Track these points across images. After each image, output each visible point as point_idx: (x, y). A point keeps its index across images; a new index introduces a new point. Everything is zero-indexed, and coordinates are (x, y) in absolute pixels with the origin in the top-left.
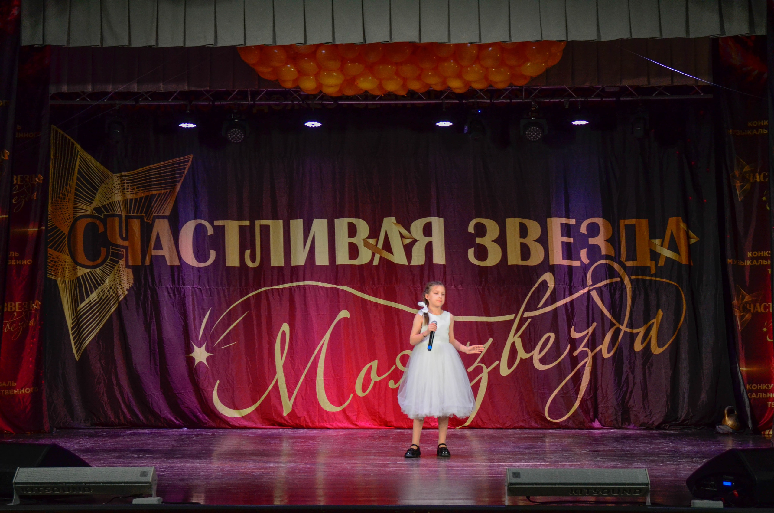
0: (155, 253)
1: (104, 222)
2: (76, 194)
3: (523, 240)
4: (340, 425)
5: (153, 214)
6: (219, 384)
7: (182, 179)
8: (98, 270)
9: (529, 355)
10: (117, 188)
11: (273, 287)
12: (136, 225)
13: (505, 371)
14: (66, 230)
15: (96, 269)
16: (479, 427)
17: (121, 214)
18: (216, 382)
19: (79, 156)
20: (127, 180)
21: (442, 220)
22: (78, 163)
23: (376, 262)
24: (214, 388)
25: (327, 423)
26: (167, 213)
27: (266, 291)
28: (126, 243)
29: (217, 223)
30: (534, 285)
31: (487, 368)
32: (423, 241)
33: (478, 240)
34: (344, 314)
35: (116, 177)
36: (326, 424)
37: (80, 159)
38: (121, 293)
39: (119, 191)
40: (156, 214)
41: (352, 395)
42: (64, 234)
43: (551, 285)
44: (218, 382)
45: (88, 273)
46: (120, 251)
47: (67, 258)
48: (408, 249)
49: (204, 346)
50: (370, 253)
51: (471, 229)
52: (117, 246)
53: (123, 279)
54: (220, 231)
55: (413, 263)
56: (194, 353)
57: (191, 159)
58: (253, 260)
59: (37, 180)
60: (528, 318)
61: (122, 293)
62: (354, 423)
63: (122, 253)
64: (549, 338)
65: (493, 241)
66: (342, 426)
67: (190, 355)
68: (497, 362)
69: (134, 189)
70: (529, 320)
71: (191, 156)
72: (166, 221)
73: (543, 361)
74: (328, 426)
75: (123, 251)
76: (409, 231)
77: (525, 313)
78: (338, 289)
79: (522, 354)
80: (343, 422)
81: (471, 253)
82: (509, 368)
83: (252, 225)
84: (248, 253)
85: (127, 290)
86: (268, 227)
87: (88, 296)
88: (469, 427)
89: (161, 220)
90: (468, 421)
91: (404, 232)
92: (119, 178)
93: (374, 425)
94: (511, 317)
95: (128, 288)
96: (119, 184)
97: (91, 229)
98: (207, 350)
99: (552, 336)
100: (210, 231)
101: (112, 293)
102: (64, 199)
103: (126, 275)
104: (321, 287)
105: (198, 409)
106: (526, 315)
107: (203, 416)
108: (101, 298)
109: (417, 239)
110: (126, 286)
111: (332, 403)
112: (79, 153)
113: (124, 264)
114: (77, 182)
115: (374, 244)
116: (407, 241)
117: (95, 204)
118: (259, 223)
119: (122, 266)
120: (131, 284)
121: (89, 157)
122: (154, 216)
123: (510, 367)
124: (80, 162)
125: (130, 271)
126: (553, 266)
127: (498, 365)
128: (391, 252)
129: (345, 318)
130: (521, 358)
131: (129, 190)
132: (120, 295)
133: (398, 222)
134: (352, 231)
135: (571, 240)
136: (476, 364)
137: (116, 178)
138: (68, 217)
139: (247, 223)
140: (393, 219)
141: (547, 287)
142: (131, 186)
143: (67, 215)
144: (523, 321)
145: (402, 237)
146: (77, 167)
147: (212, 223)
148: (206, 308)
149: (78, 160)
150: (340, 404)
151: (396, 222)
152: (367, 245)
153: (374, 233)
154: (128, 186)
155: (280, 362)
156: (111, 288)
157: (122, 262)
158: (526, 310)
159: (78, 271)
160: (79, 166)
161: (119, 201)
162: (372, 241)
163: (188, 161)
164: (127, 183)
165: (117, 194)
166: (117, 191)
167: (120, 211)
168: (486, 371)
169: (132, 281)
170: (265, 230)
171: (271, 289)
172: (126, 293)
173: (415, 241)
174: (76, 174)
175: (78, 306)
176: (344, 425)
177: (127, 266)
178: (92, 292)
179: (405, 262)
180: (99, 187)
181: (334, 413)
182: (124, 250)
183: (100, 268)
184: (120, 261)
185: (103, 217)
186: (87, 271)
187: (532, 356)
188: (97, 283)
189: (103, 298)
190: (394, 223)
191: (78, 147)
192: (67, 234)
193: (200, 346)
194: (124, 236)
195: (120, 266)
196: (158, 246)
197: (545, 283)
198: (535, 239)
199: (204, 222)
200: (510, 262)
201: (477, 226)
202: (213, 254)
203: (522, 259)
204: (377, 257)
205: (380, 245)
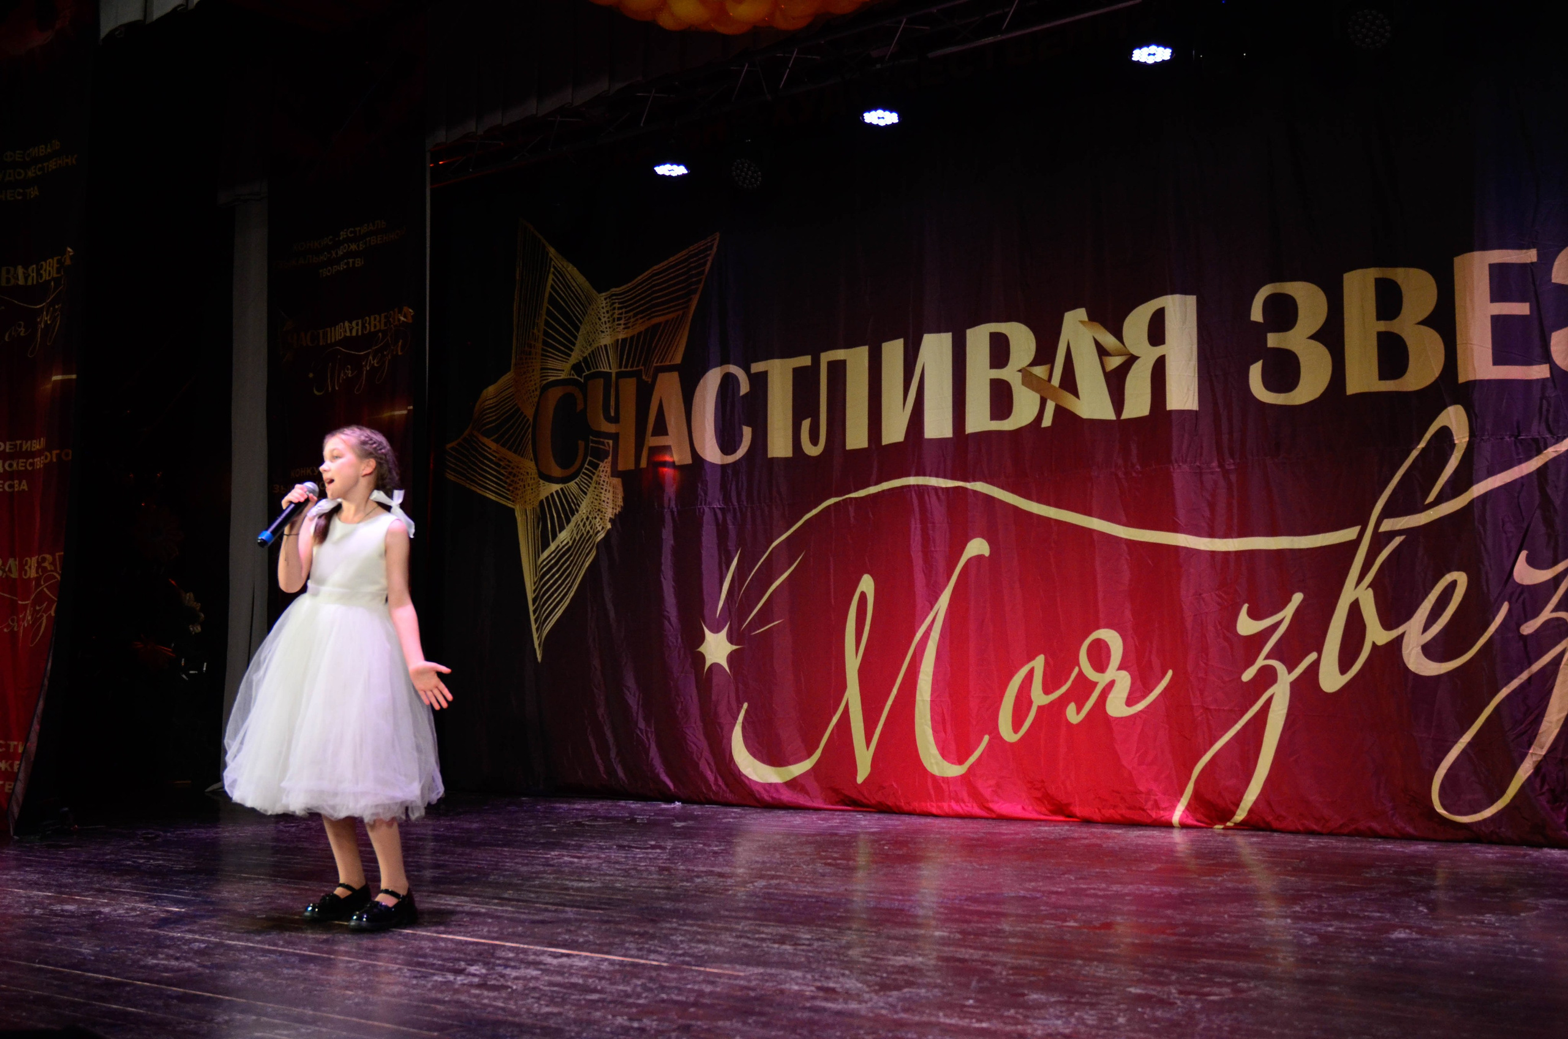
0: (653, 441)
1: (583, 388)
2: (545, 343)
3: (1382, 326)
4: (957, 808)
5: (655, 365)
6: (747, 711)
7: (701, 286)
8: (572, 485)
9: (1394, 634)
10: (603, 320)
11: (847, 496)
12: (629, 388)
13: (1331, 680)
14: (529, 412)
15: (569, 484)
16: (1268, 828)
17: (609, 370)
18: (742, 707)
19: (552, 269)
20: (619, 303)
21: (1191, 300)
22: (550, 282)
23: (1047, 422)
24: (736, 719)
25: (934, 804)
26: (678, 360)
27: (836, 504)
28: (611, 428)
29: (757, 367)
30: (1418, 443)
31: (1290, 671)
32: (1148, 355)
33: (1273, 340)
34: (977, 547)
35: (603, 298)
36: (932, 806)
37: (554, 273)
38: (600, 528)
39: (608, 325)
40: (658, 364)
41: (986, 738)
42: (528, 420)
43: (1461, 438)
44: (745, 705)
45: (557, 492)
46: (603, 444)
47: (530, 466)
48: (1116, 382)
49: (726, 629)
50: (1036, 398)
51: (1257, 314)
52: (600, 434)
53: (606, 500)
54: (760, 382)
55: (1125, 415)
56: (704, 644)
57: (716, 242)
58: (814, 440)
59: (402, 319)
60: (1392, 535)
61: (603, 528)
62: (986, 805)
63: (607, 448)
64: (1453, 585)
65: (1312, 337)
66: (961, 811)
68: (1313, 656)
69: (630, 318)
70: (1398, 540)
71: (717, 236)
72: (675, 375)
73: (1430, 651)
74: (934, 811)
75: (608, 443)
76: (1119, 337)
77: (1386, 521)
78: (965, 489)
79: (1376, 634)
80: (964, 802)
81: (1255, 371)
82: (1343, 670)
83: (816, 362)
84: (806, 424)
85: (611, 520)
87: (554, 537)
88: (1242, 826)
89: (667, 374)
90: (1239, 812)
91: (1109, 340)
92: (608, 300)
93: (1040, 813)
94: (1348, 534)
95: (612, 517)
96: (608, 312)
97: (566, 404)
98: (731, 639)
99: (1461, 578)
100: (744, 388)
101: (588, 528)
102: (530, 353)
103: (611, 490)
104: (936, 489)
105: (709, 764)
106: (1387, 525)
107: (716, 780)
108: (575, 539)
109: (1135, 353)
110: (609, 513)
111: (944, 756)
112: (553, 263)
113: (609, 470)
114: (546, 319)
115: (1046, 377)
116: (1114, 362)
117: (575, 357)
118: (826, 357)
119: (604, 473)
120: (618, 509)
122: (656, 367)
123: (1344, 668)
124: (553, 280)
125: (617, 481)
126: (1472, 384)
127: (1316, 665)
128: (1076, 393)
129: (979, 558)
130: (1374, 643)
131: (622, 322)
132: (599, 532)
133: (1093, 317)
134: (1000, 351)
135: (1522, 309)
136: (1260, 662)
137: (602, 300)
138: (534, 388)
139: (806, 361)
140: (1081, 313)
141: (1453, 446)
142: (626, 312)
143: (533, 383)
144: (1380, 540)
145: (1102, 352)
146: (548, 289)
147: (747, 370)
148: (731, 548)
149: (551, 276)
150: (960, 762)
151: (1086, 319)
152: (1028, 379)
153: (1045, 354)
154: (621, 314)
155: (853, 663)
156: (588, 518)
157: (605, 466)
158: (1386, 513)
159: (542, 488)
160: (552, 287)
161: (606, 346)
162: (1040, 371)
163: (711, 248)
164: (619, 308)
165: (603, 332)
166: (604, 326)
167: (609, 366)
168: (1285, 678)
169: (620, 502)
170: (838, 370)
171: (843, 500)
172: (609, 526)
173: (1132, 359)
174: (546, 304)
175: (539, 557)
176: (965, 808)
177: (615, 473)
178: (562, 529)
179: (1109, 414)
180: (581, 323)
181: (946, 780)
182: (611, 442)
183: (576, 480)
184: (601, 464)
185: (582, 381)
186: (556, 487)
187: (1401, 637)
188: (568, 510)
189: (577, 539)
190: (1082, 322)
191: (552, 251)
192: (531, 420)
193: (716, 630)
194: (613, 414)
195: (601, 474)
196: (661, 429)
197: (1445, 434)
198: (1420, 319)
199: (734, 369)
200: (1353, 387)
201: (1272, 303)
202: (747, 432)
203: (1383, 376)
204: (1050, 407)
205: (1056, 381)
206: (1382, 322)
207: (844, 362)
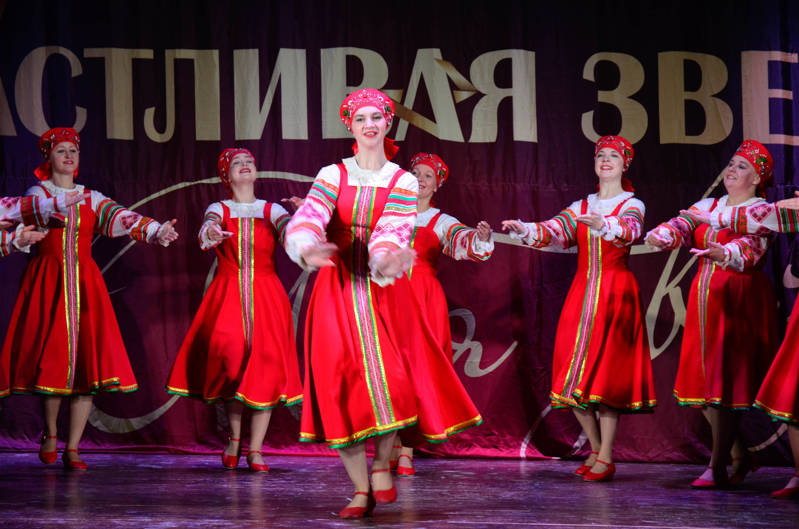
3: (690, 96)
11: (199, 182)
21: (532, 55)
23: (401, 137)
27: (186, 188)
29: (90, 53)
32: (494, 96)
33: (603, 96)
48: (465, 112)
51: (589, 74)
54: (96, 69)
55: (473, 139)
58: (160, 127)
65: (631, 97)
76: (467, 76)
81: (587, 120)
83: (160, 59)
84: (149, 113)
86: (190, 63)
91: (457, 77)
100: (76, 70)
109: (483, 91)
115: (398, 100)
116: (464, 96)
118: (172, 55)
128: (431, 116)
130: (679, 325)
133: (447, 57)
134: (355, 73)
135: (790, 95)
139: (147, 54)
140: (437, 53)
145: (454, 87)
147: (79, 54)
151: (440, 57)
153: (398, 79)
162: (394, 94)
170: (185, 69)
171: (195, 185)
173: (478, 96)
179: (457, 136)
190: (437, 60)
198: (715, 93)
199: (64, 52)
200: (665, 139)
201: (600, 67)
202: (82, 114)
203: (689, 132)
204: (403, 126)
205: (409, 103)
206: (689, 93)
207: (191, 61)
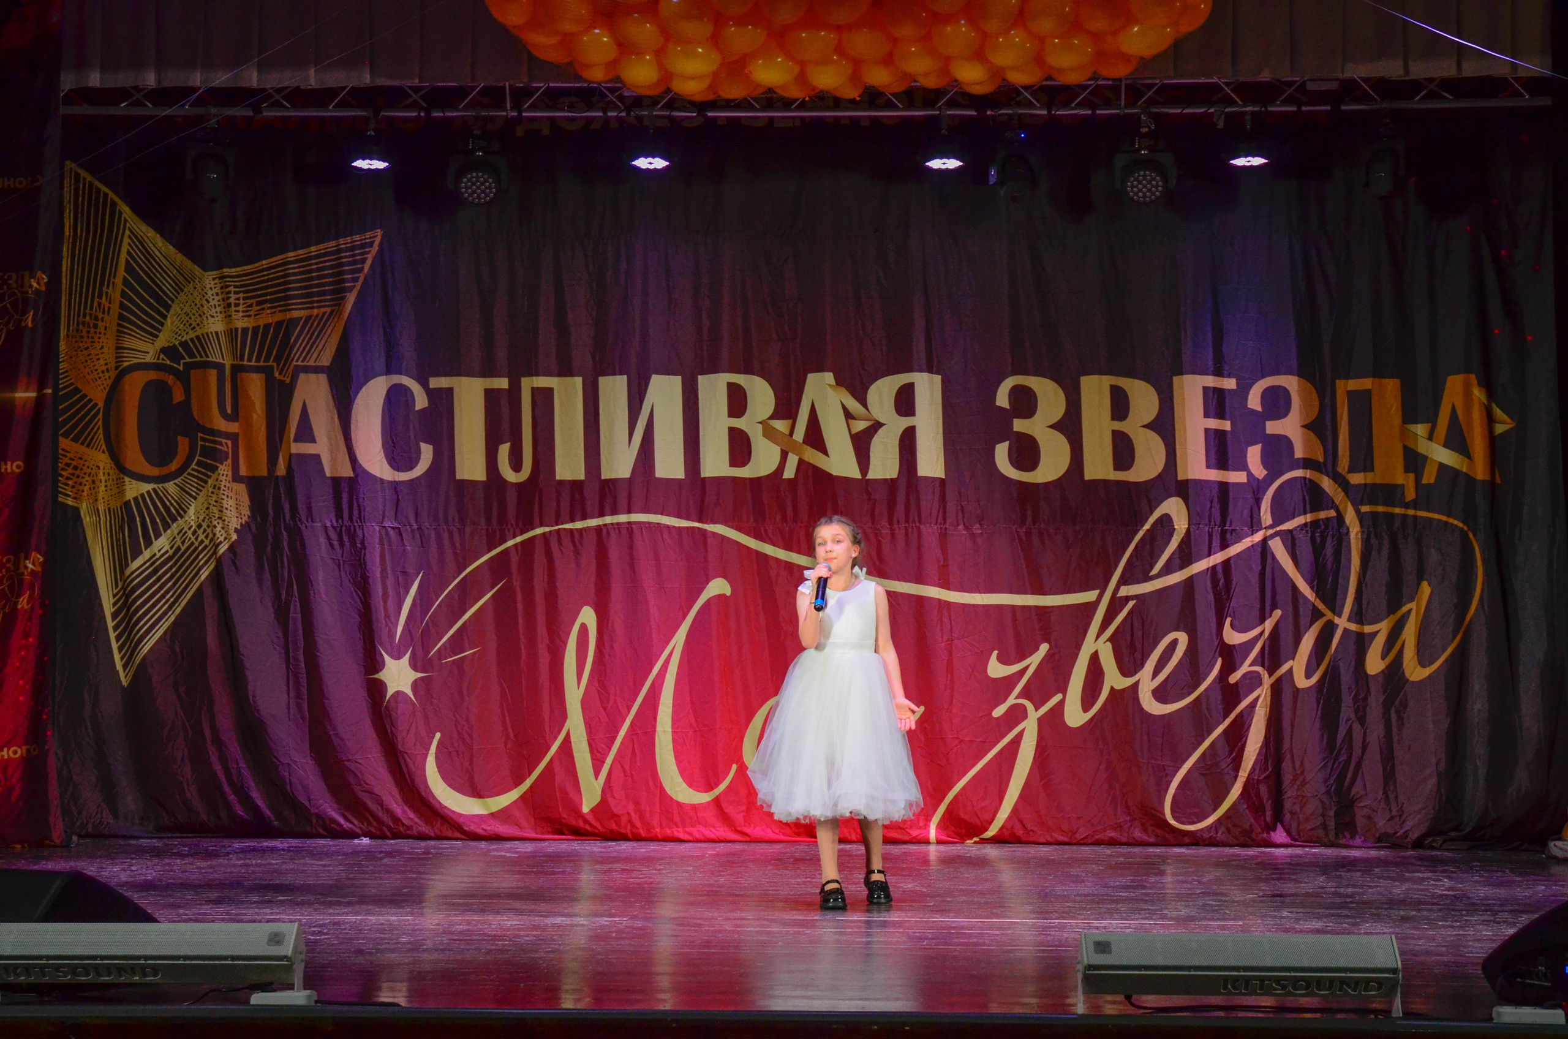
0: (297, 448)
1: (184, 378)
2: (121, 317)
3: (1118, 426)
4: (708, 833)
5: (294, 363)
6: (440, 742)
7: (359, 284)
8: (171, 487)
9: (1129, 682)
10: (212, 303)
11: (560, 527)
12: (255, 387)
13: (1075, 716)
14: (98, 395)
15: (166, 485)
16: (1018, 841)
17: (221, 361)
18: (433, 737)
19: (127, 232)
20: (235, 287)
21: (937, 378)
22: (125, 248)
23: (789, 473)
24: (428, 749)
25: (680, 830)
26: (326, 360)
27: (544, 534)
28: (233, 427)
29: (435, 383)
30: (1143, 526)
31: (1037, 709)
32: (895, 425)
33: (1019, 425)
34: (718, 587)
35: (211, 278)
36: (678, 832)
37: (130, 237)
38: (222, 539)
39: (218, 309)
40: (299, 363)
41: (734, 767)
42: (96, 405)
43: (1181, 524)
44: (438, 735)
45: (148, 492)
46: (221, 444)
47: (101, 459)
48: (862, 444)
49: (408, 655)
50: (775, 451)
51: (1002, 399)
52: (213, 432)
53: (228, 507)
54: (443, 401)
55: (871, 475)
56: (384, 671)
57: (377, 241)
58: (517, 467)
59: (35, 285)
60: (1127, 599)
61: (225, 539)
62: (739, 829)
63: (226, 449)
64: (1174, 644)
65: (1051, 427)
66: (712, 836)
67: (376, 676)
68: (1058, 697)
69: (251, 306)
70: (1131, 603)
71: (379, 233)
72: (323, 378)
73: (1161, 694)
74: (682, 836)
75: (226, 444)
76: (864, 404)
77: (1122, 587)
78: (704, 532)
79: (1114, 679)
80: (714, 827)
81: (1001, 452)
82: (1086, 709)
83: (515, 389)
84: (504, 449)
85: (236, 530)
86: (549, 392)
87: (149, 543)
88: (996, 840)
89: (313, 377)
90: (991, 827)
91: (853, 405)
92: (217, 281)
93: (784, 834)
94: (1090, 596)
95: (239, 527)
96: (217, 294)
97: (156, 393)
98: (414, 666)
99: (1183, 638)
100: (421, 401)
101: (201, 537)
102: (96, 326)
103: (234, 498)
104: (668, 527)
105: (393, 796)
106: (1124, 591)
107: (404, 812)
108: (179, 549)
109: (881, 421)
110: (234, 523)
111: (690, 785)
112: (128, 225)
113: (230, 474)
114: (122, 290)
115: (787, 432)
116: (860, 426)
117: (163, 340)
118: (528, 384)
119: (224, 477)
120: (245, 519)
121: (149, 234)
122: (295, 366)
123: (1086, 706)
124: (129, 244)
125: (242, 488)
126: (1186, 482)
127: (1062, 703)
128: (824, 450)
129: (721, 597)
130: (1112, 688)
131: (241, 308)
132: (221, 542)
133: (840, 382)
134: (737, 402)
135: (1226, 425)
136: (1011, 700)
137: (209, 280)
138: (104, 368)
139: (503, 383)
140: (829, 377)
141: (1171, 531)
142: (244, 298)
143: (102, 362)
144: (1116, 604)
145: (848, 415)
146: (124, 255)
147: (424, 384)
148: (411, 570)
149: (126, 240)
150: (709, 788)
151: (834, 383)
152: (769, 433)
153: (786, 408)
154: (238, 299)
155: (574, 692)
156: (199, 526)
157: (225, 469)
158: (1124, 581)
159: (127, 487)
160: (129, 253)
161: (217, 333)
162: (781, 425)
163: (371, 244)
164: (236, 293)
165: (213, 317)
166: (214, 310)
167: (221, 355)
168: (1034, 715)
169: (246, 512)
170: (544, 400)
171: (555, 530)
172: (234, 537)
173: (877, 426)
174: (121, 272)
175: (127, 565)
176: (717, 833)
177: (236, 478)
178: (157, 536)
179: (854, 472)
180: (173, 301)
181: (694, 807)
182: (229, 443)
183: (176, 481)
184: (221, 467)
185: (181, 368)
186: (149, 487)
187: (1137, 683)
188: (170, 515)
189: (183, 549)
190: (829, 385)
191: (126, 211)
192: (101, 405)
193: (398, 657)
194: (229, 411)
195: (221, 478)
196: (306, 433)
197: (1167, 520)
198: (1145, 423)
199: (406, 381)
200: (1090, 474)
201: (1016, 392)
202: (427, 452)
203: (1117, 467)
204: (792, 461)
205: (799, 435)
206: (1116, 422)
207: (550, 390)
